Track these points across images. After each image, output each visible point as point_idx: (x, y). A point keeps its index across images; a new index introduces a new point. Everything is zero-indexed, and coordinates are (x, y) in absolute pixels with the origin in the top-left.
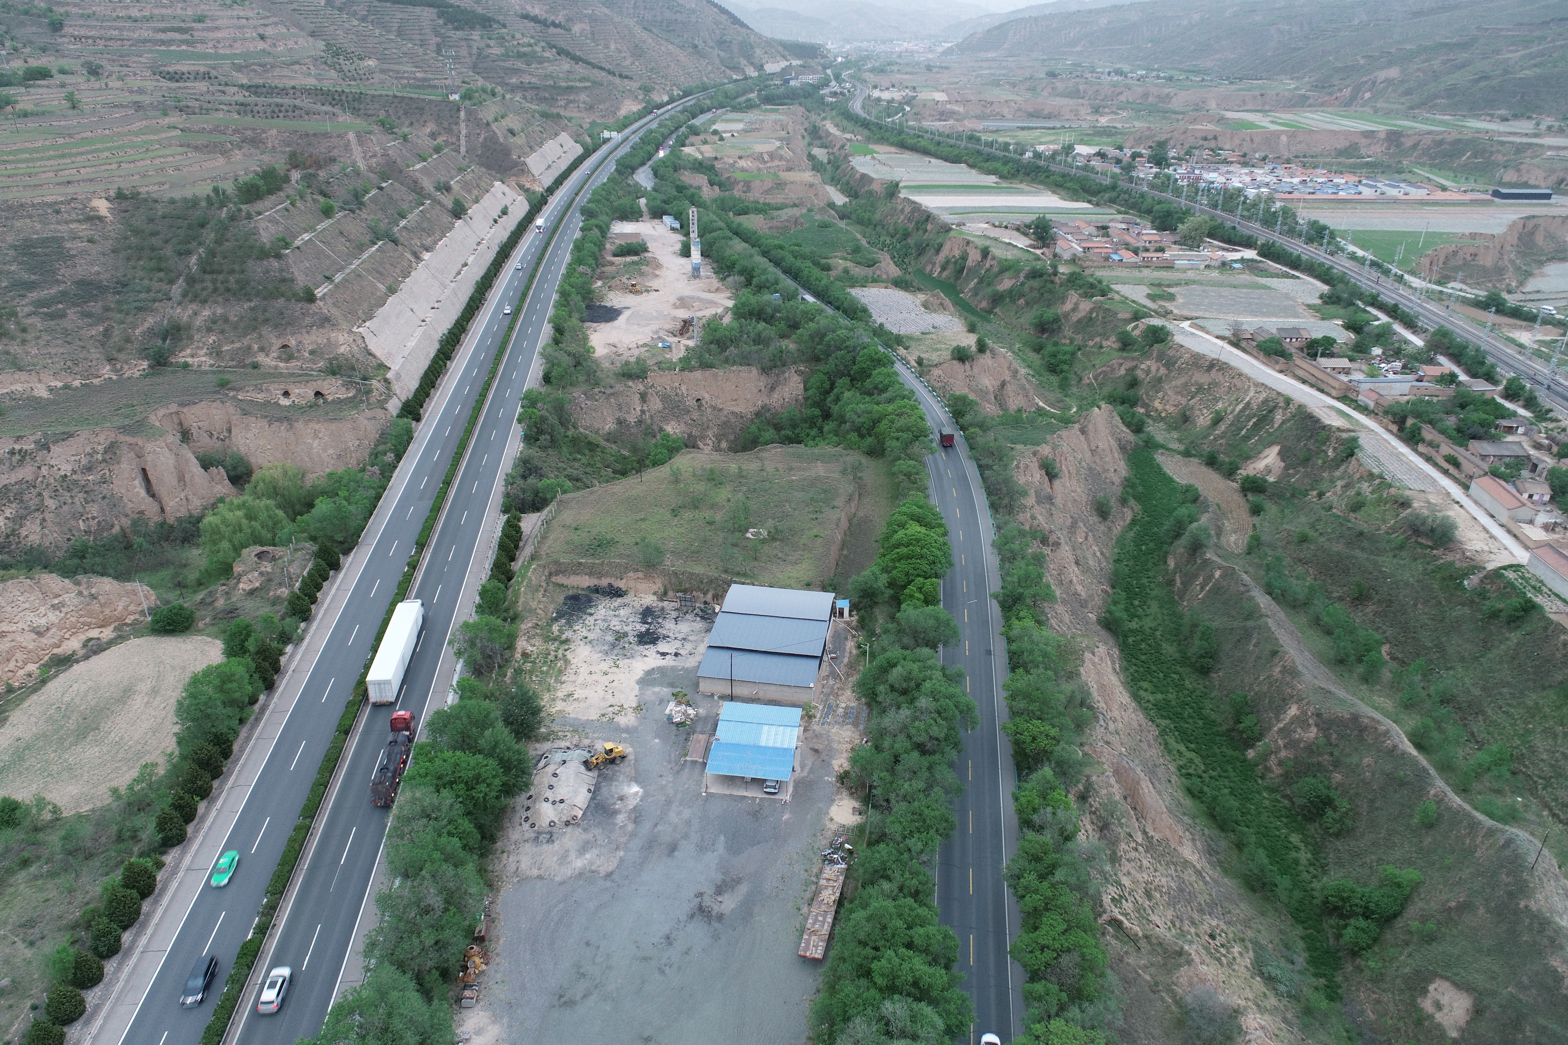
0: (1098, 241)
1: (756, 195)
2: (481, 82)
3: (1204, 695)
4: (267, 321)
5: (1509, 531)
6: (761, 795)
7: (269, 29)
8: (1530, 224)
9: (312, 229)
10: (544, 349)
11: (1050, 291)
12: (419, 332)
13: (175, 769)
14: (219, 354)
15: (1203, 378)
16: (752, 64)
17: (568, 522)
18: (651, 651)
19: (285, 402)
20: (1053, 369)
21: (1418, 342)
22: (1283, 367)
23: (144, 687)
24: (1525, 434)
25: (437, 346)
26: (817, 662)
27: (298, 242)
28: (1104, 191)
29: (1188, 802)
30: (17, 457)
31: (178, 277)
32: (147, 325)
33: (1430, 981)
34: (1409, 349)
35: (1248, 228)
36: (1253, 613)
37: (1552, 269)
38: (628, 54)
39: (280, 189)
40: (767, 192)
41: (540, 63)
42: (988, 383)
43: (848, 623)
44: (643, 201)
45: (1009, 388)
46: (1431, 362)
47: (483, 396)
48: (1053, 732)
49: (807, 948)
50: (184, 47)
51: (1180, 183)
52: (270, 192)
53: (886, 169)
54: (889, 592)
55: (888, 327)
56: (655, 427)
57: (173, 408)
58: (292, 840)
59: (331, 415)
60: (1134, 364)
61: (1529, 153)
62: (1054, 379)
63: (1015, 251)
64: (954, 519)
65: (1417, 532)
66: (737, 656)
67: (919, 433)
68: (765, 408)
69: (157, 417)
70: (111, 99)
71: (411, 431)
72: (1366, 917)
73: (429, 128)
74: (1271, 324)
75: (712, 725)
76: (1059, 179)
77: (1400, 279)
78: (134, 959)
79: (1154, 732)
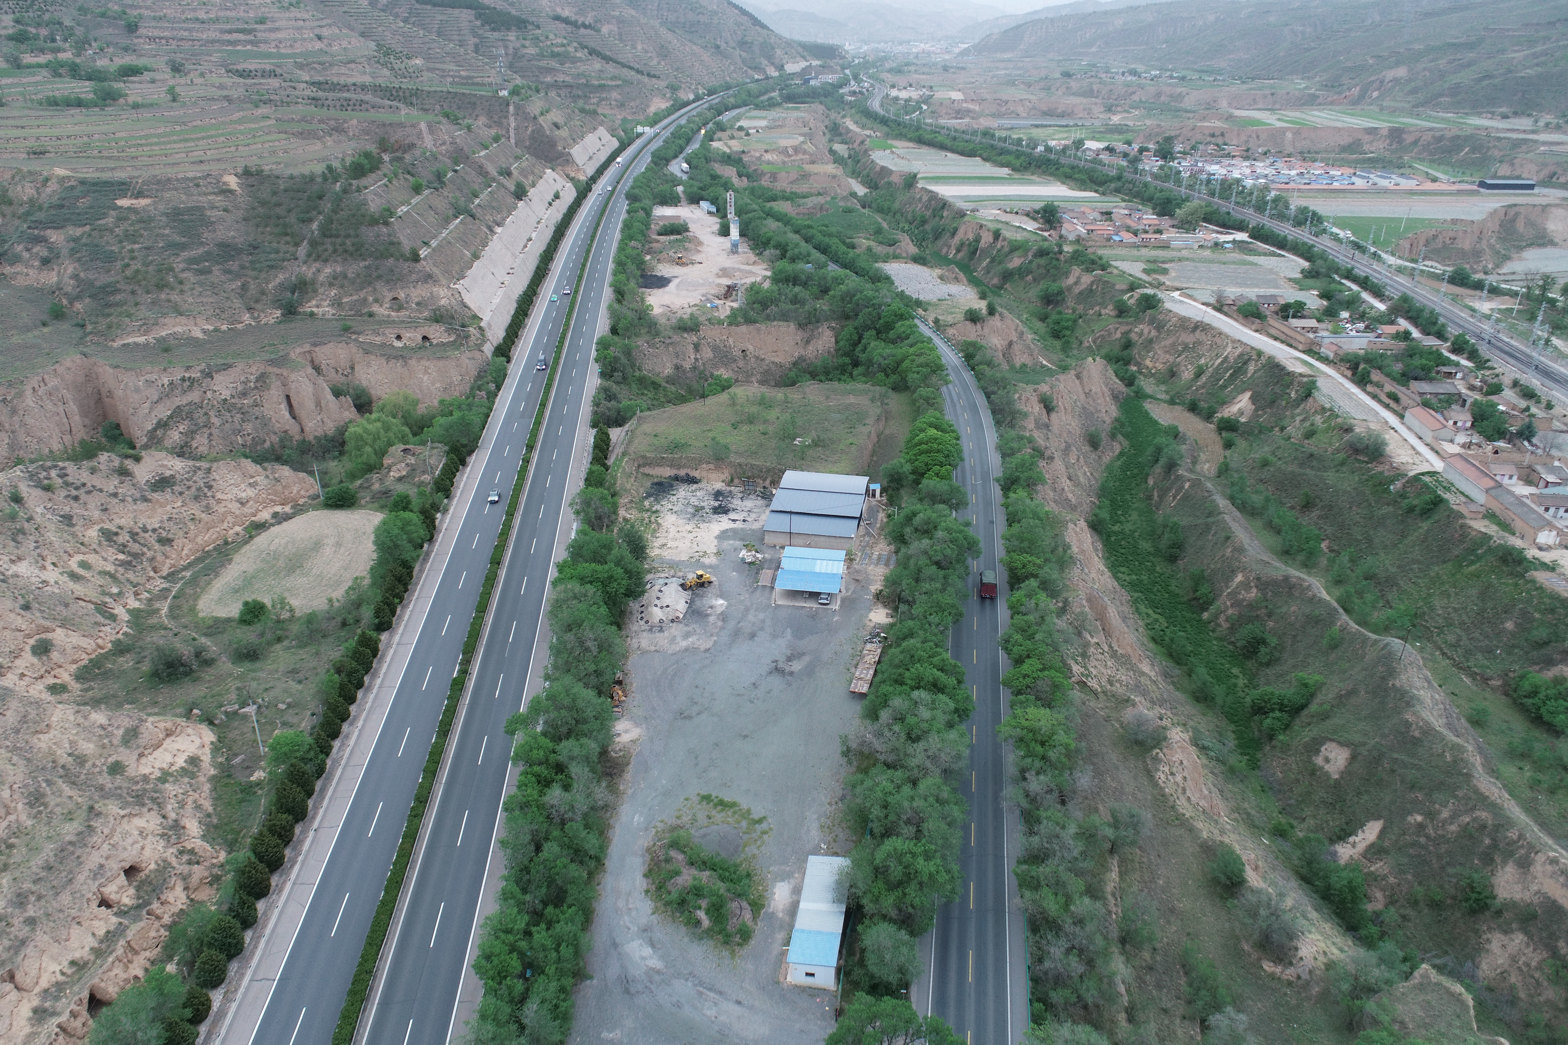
0: (1104, 228)
1: (783, 184)
2: (519, 81)
3: (1171, 577)
4: (379, 277)
5: (1432, 449)
6: (817, 605)
7: (325, 30)
8: (1512, 212)
9: (408, 202)
10: (609, 306)
11: (1056, 268)
12: (500, 292)
13: (374, 584)
14: (340, 304)
15: (1187, 338)
16: (773, 64)
17: (648, 431)
18: (724, 518)
19: (398, 344)
20: (1056, 335)
21: (1382, 307)
22: (1259, 327)
23: (331, 541)
24: (1463, 379)
25: (515, 305)
26: (856, 522)
27: (399, 213)
28: (1111, 181)
29: (1152, 645)
30: (187, 383)
31: (302, 241)
32: (278, 281)
33: (1323, 744)
34: (1373, 313)
35: (1241, 213)
36: (1213, 512)
38: (654, 55)
39: (378, 169)
40: (793, 182)
41: (573, 62)
42: (997, 341)
43: (879, 501)
44: (680, 189)
45: (1016, 347)
46: (1392, 323)
47: (562, 342)
49: (856, 688)
50: (249, 47)
51: (1182, 174)
52: (371, 171)
53: (906, 162)
54: (912, 477)
55: (907, 292)
56: (708, 373)
57: (306, 347)
59: (438, 355)
60: (1127, 328)
61: (1524, 148)
62: (1057, 344)
63: (1025, 233)
64: (966, 431)
65: (1357, 451)
66: (794, 517)
67: (936, 368)
68: (801, 359)
69: (296, 353)
70: (202, 93)
71: (505, 369)
72: (1281, 710)
73: (482, 120)
74: (1252, 293)
75: (777, 565)
76: (1068, 171)
77: (1375, 256)
78: (375, 691)
79: (1125, 597)
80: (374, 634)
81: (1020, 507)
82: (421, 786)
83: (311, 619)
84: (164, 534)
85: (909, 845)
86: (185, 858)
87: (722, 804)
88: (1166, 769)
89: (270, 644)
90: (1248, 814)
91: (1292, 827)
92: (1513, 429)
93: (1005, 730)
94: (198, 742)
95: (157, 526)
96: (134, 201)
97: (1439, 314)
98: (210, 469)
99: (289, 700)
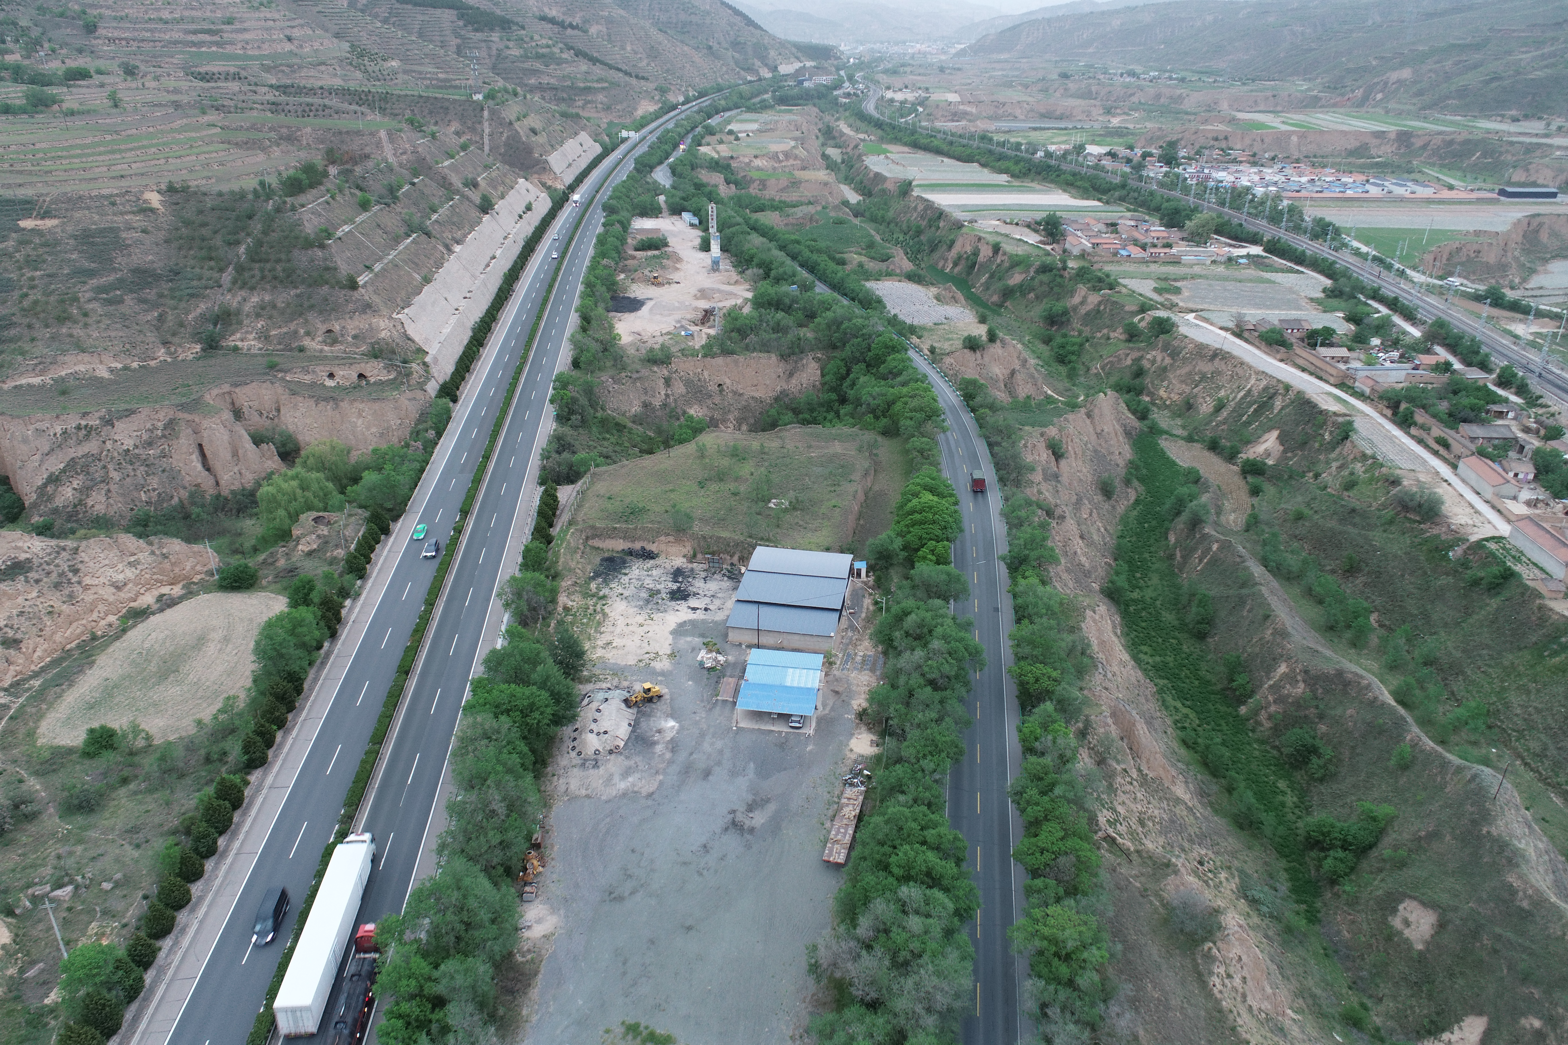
0: (1108, 238)
1: (771, 193)
2: (500, 83)
3: (1200, 658)
4: (312, 307)
5: (1493, 507)
6: (785, 729)
7: (296, 30)
8: (1535, 223)
9: (351, 221)
10: (572, 336)
11: (1060, 285)
12: (453, 320)
13: (250, 705)
14: (267, 338)
15: (1205, 367)
16: (766, 65)
17: (602, 492)
18: (683, 606)
19: (330, 383)
20: (1061, 360)
21: (1416, 332)
22: (1284, 356)
23: (217, 635)
24: (1515, 419)
25: (470, 333)
26: (837, 615)
27: (339, 233)
28: (1115, 189)
29: (1183, 751)
30: (84, 432)
31: (227, 266)
32: (199, 311)
33: (1402, 901)
34: (1408, 340)
35: (1254, 224)
36: (1247, 582)
37: (1557, 266)
38: (644, 56)
39: (321, 184)
40: (782, 190)
41: (559, 64)
42: (998, 371)
43: (865, 583)
44: (662, 198)
45: (1019, 377)
46: (1428, 351)
47: (516, 379)
48: (1054, 674)
49: (830, 854)
50: (214, 49)
51: (1189, 181)
52: (312, 186)
53: (900, 168)
54: (904, 554)
55: (901, 317)
56: (679, 411)
57: (226, 388)
58: (363, 762)
59: (374, 396)
60: (1139, 354)
61: (1538, 153)
62: (1063, 370)
63: (1026, 247)
65: (1406, 508)
66: (764, 609)
67: (931, 414)
68: (784, 393)
69: (211, 396)
70: (149, 98)
71: (449, 411)
72: (1344, 848)
73: (455, 126)
74: (1274, 316)
75: (741, 669)
76: (1070, 178)
77: (1402, 273)
78: (229, 860)
79: (1151, 689)
80: (237, 779)
81: (1031, 599)
82: (260, 1019)
83: (165, 755)
84: (10, 633)
87: (654, 1040)
88: (1222, 970)
89: (113, 788)
90: (1313, 996)
91: (1366, 1009)
93: (1018, 938)
95: (3, 624)
96: (39, 222)
97: (1480, 342)
98: (77, 549)
99: (118, 876)
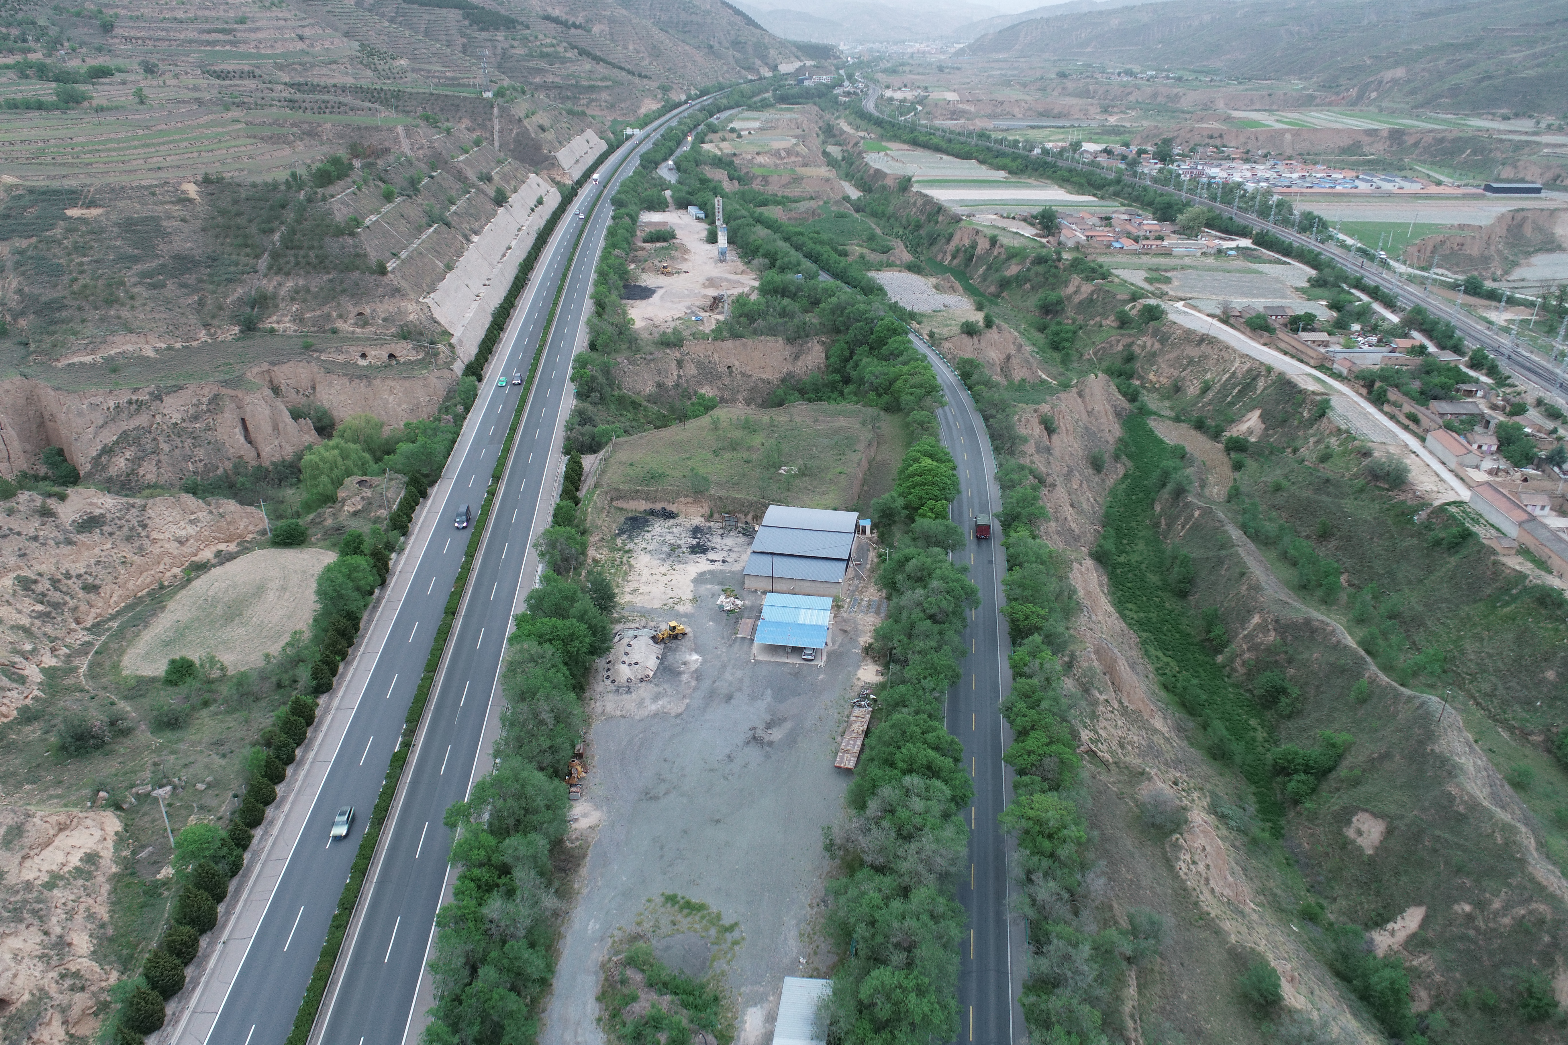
0: (1103, 234)
1: (774, 188)
2: (506, 82)
3: (1182, 614)
4: (344, 291)
5: (1457, 476)
6: (799, 661)
7: (307, 30)
8: (1519, 217)
9: (377, 211)
10: (589, 320)
11: (1055, 276)
12: (475, 306)
13: (316, 639)
14: (302, 320)
15: (1193, 352)
16: (766, 64)
17: (624, 459)
18: (702, 558)
19: (363, 363)
20: (1056, 347)
21: (1394, 319)
22: (1267, 340)
23: (275, 585)
24: (1484, 397)
25: (490, 319)
26: (844, 564)
27: (367, 222)
28: (1109, 185)
29: (1163, 694)
30: (134, 406)
31: (263, 253)
32: (236, 295)
33: (1355, 814)
34: (1386, 325)
35: (1244, 218)
36: (1225, 544)
38: (646, 55)
39: (347, 176)
40: (785, 186)
41: (563, 63)
42: (994, 355)
43: (870, 539)
44: (668, 193)
45: (1014, 361)
46: (1406, 336)
47: (537, 360)
48: (1042, 612)
49: (841, 762)
50: (228, 47)
51: (1182, 177)
52: (339, 178)
53: (899, 165)
54: (905, 512)
55: (901, 304)
56: (691, 391)
57: (265, 366)
59: (404, 374)
60: (1130, 340)
61: (1527, 150)
62: (1057, 356)
63: (1022, 240)
64: (962, 458)
65: (1376, 477)
66: (777, 559)
67: (931, 389)
68: (790, 375)
69: (252, 373)
70: (172, 95)
71: (475, 389)
72: (1306, 772)
73: (466, 123)
74: (1259, 304)
75: (757, 613)
76: (1066, 174)
77: (1384, 264)
78: (306, 767)
79: (1134, 639)
80: (309, 699)
81: (1022, 549)
82: (348, 888)
83: (241, 680)
84: (90, 580)
85: (899, 976)
86: (68, 982)
87: (690, 907)
88: (1188, 857)
89: (195, 709)
90: (1275, 895)
91: (1322, 907)
92: (1543, 454)
93: (1008, 820)
94: (98, 834)
95: (82, 571)
96: (85, 211)
97: (1455, 327)
98: (145, 506)
99: (210, 779)
